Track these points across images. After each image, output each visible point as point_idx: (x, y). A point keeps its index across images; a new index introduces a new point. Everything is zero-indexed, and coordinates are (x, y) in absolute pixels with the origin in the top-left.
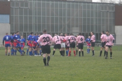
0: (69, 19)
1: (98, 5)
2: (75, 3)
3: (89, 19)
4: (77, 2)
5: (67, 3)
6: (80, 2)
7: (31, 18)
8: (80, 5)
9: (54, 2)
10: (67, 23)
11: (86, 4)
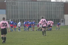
0: (38, 11)
1: (54, 3)
2: (42, 3)
3: (50, 11)
4: (43, 2)
5: (37, 2)
6: (45, 2)
7: (17, 11)
8: (45, 3)
9: (30, 2)
10: (37, 13)
11: (48, 3)
